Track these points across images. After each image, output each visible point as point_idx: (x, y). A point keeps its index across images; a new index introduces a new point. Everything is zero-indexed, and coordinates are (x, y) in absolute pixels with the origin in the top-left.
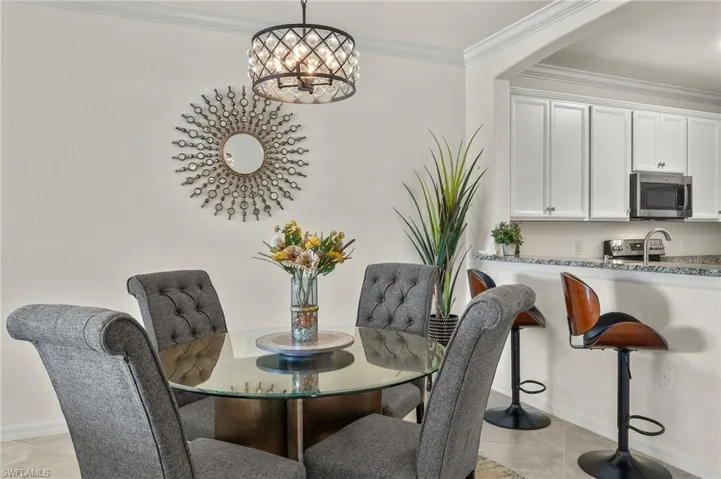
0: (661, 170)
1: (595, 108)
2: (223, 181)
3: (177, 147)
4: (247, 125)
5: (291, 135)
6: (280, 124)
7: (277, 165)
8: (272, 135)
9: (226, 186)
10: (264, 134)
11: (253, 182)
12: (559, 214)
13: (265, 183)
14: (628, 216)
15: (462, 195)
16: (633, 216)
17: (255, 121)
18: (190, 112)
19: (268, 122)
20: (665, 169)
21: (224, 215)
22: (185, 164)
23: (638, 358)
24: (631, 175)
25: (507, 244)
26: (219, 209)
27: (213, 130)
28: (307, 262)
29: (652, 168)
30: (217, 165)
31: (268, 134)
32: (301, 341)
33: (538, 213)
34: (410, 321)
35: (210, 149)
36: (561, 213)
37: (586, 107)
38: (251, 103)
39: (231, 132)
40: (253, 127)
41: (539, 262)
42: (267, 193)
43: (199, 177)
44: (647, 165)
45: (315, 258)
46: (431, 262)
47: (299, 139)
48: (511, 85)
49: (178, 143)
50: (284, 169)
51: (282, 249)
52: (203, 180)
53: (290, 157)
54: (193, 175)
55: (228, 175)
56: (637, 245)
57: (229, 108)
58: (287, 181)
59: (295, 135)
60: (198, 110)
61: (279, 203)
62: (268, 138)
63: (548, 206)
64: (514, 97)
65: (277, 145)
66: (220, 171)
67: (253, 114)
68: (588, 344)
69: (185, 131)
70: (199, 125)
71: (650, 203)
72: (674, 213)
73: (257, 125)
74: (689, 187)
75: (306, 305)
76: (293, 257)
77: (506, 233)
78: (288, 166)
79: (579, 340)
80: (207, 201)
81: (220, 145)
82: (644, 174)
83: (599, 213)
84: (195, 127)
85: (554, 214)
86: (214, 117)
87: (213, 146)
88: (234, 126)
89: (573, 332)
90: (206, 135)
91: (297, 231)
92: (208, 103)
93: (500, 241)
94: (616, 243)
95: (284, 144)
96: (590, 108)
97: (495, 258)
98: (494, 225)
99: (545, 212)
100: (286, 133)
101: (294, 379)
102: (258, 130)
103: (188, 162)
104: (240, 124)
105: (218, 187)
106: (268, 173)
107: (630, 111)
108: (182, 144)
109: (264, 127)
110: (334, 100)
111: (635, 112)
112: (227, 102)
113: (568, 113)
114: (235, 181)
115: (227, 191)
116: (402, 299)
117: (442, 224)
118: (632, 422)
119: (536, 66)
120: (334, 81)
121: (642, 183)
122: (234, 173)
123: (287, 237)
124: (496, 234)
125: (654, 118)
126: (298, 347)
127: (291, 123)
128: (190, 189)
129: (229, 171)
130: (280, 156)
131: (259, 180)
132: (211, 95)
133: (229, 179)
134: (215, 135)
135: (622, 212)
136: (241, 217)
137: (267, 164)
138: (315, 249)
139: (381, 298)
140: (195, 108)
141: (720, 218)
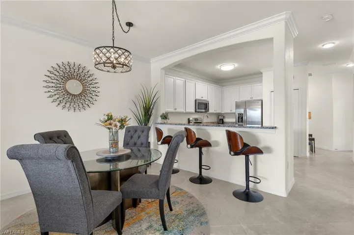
1: (186, 80)
2: (66, 97)
3: (45, 83)
4: (76, 76)
5: (93, 81)
6: (89, 77)
7: (88, 92)
8: (86, 81)
9: (67, 98)
10: (82, 80)
11: (78, 98)
12: (177, 110)
13: (83, 98)
15: (151, 105)
16: (196, 111)
17: (79, 75)
18: (51, 70)
19: (84, 76)
21: (66, 110)
22: (49, 89)
23: (204, 149)
24: (195, 100)
25: (165, 119)
26: (64, 107)
27: (62, 77)
28: (116, 126)
29: (200, 98)
30: (63, 91)
31: (84, 80)
32: (113, 153)
33: (172, 110)
34: (142, 144)
35: (60, 84)
37: (184, 80)
38: (77, 68)
39: (69, 79)
40: (78, 77)
41: (176, 124)
42: (84, 102)
43: (55, 95)
44: (198, 97)
45: (119, 124)
46: (142, 125)
47: (96, 83)
48: (165, 72)
49: (46, 81)
50: (90, 93)
51: (106, 122)
52: (57, 96)
53: (93, 89)
54: (53, 94)
55: (68, 95)
56: (196, 119)
57: (68, 69)
58: (91, 98)
59: (95, 82)
60: (55, 69)
61: (88, 106)
62: (84, 82)
63: (175, 108)
64: (165, 75)
65: (87, 85)
66: (64, 93)
67: (78, 73)
68: (192, 147)
69: (49, 77)
70: (55, 75)
71: (199, 108)
72: (204, 111)
73: (80, 77)
74: (208, 104)
75: (114, 140)
76: (110, 124)
77: (164, 116)
78: (92, 92)
79: (189, 146)
80: (59, 104)
81: (65, 83)
82: (198, 100)
83: (188, 111)
84: (53, 75)
86: (62, 72)
87: (62, 83)
88: (70, 76)
89: (188, 144)
90: (59, 79)
91: (111, 116)
92: (59, 67)
94: (191, 119)
95: (90, 84)
97: (162, 124)
98: (161, 113)
99: (174, 110)
100: (91, 80)
101: (110, 165)
102: (80, 78)
103: (50, 89)
104: (73, 76)
105: (64, 99)
106: (84, 94)
108: (47, 81)
109: (83, 78)
110: (121, 72)
111: (196, 82)
112: (67, 67)
113: (180, 81)
114: (71, 97)
115: (67, 101)
116: (139, 137)
117: (145, 113)
118: (203, 167)
120: (124, 66)
121: (198, 102)
122: (70, 94)
123: (108, 118)
124: (161, 116)
126: (112, 154)
127: (93, 77)
128: (51, 99)
129: (68, 93)
130: (89, 89)
131: (80, 97)
132: (61, 64)
133: (68, 96)
134: (62, 79)
135: (193, 111)
136: (74, 111)
137: (84, 91)
138: (119, 121)
139: (132, 137)
140: (54, 68)
141: (215, 112)
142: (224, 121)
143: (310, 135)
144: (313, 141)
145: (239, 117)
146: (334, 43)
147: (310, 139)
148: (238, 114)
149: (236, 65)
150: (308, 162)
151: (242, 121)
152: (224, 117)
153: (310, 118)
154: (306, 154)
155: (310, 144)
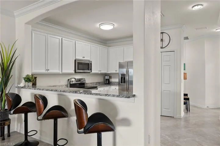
0: (83, 59)
1: (63, 39)
14: (74, 72)
16: (75, 72)
20: (85, 59)
24: (75, 60)
25: (28, 82)
29: (81, 58)
33: (43, 71)
36: (51, 71)
37: (61, 38)
44: (79, 57)
48: (32, 27)
56: (78, 80)
63: (47, 69)
64: (33, 31)
71: (79, 68)
74: (91, 64)
77: (28, 79)
82: (78, 60)
83: (64, 71)
85: (49, 71)
93: (26, 81)
96: (62, 38)
97: (23, 87)
98: (25, 75)
99: (46, 71)
107: (75, 41)
111: (76, 41)
113: (55, 40)
119: (40, 21)
121: (78, 62)
124: (25, 78)
125: (82, 44)
135: (72, 71)
141: (100, 72)
142: (110, 81)
143: (186, 95)
144: (188, 101)
145: (122, 78)
146: (202, 5)
147: (185, 99)
148: (121, 74)
149: (116, 25)
150: (183, 123)
151: (124, 82)
152: (110, 77)
153: (185, 78)
154: (180, 114)
155: (185, 103)
